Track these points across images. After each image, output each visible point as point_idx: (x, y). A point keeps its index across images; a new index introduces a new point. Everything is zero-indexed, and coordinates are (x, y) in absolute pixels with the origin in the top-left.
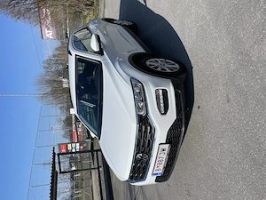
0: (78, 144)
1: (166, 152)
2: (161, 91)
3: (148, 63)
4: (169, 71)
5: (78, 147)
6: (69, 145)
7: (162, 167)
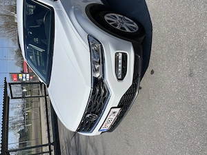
0: (28, 75)
1: (116, 114)
2: (121, 54)
3: (106, 18)
4: (128, 30)
5: (28, 77)
6: (20, 75)
7: (109, 125)
